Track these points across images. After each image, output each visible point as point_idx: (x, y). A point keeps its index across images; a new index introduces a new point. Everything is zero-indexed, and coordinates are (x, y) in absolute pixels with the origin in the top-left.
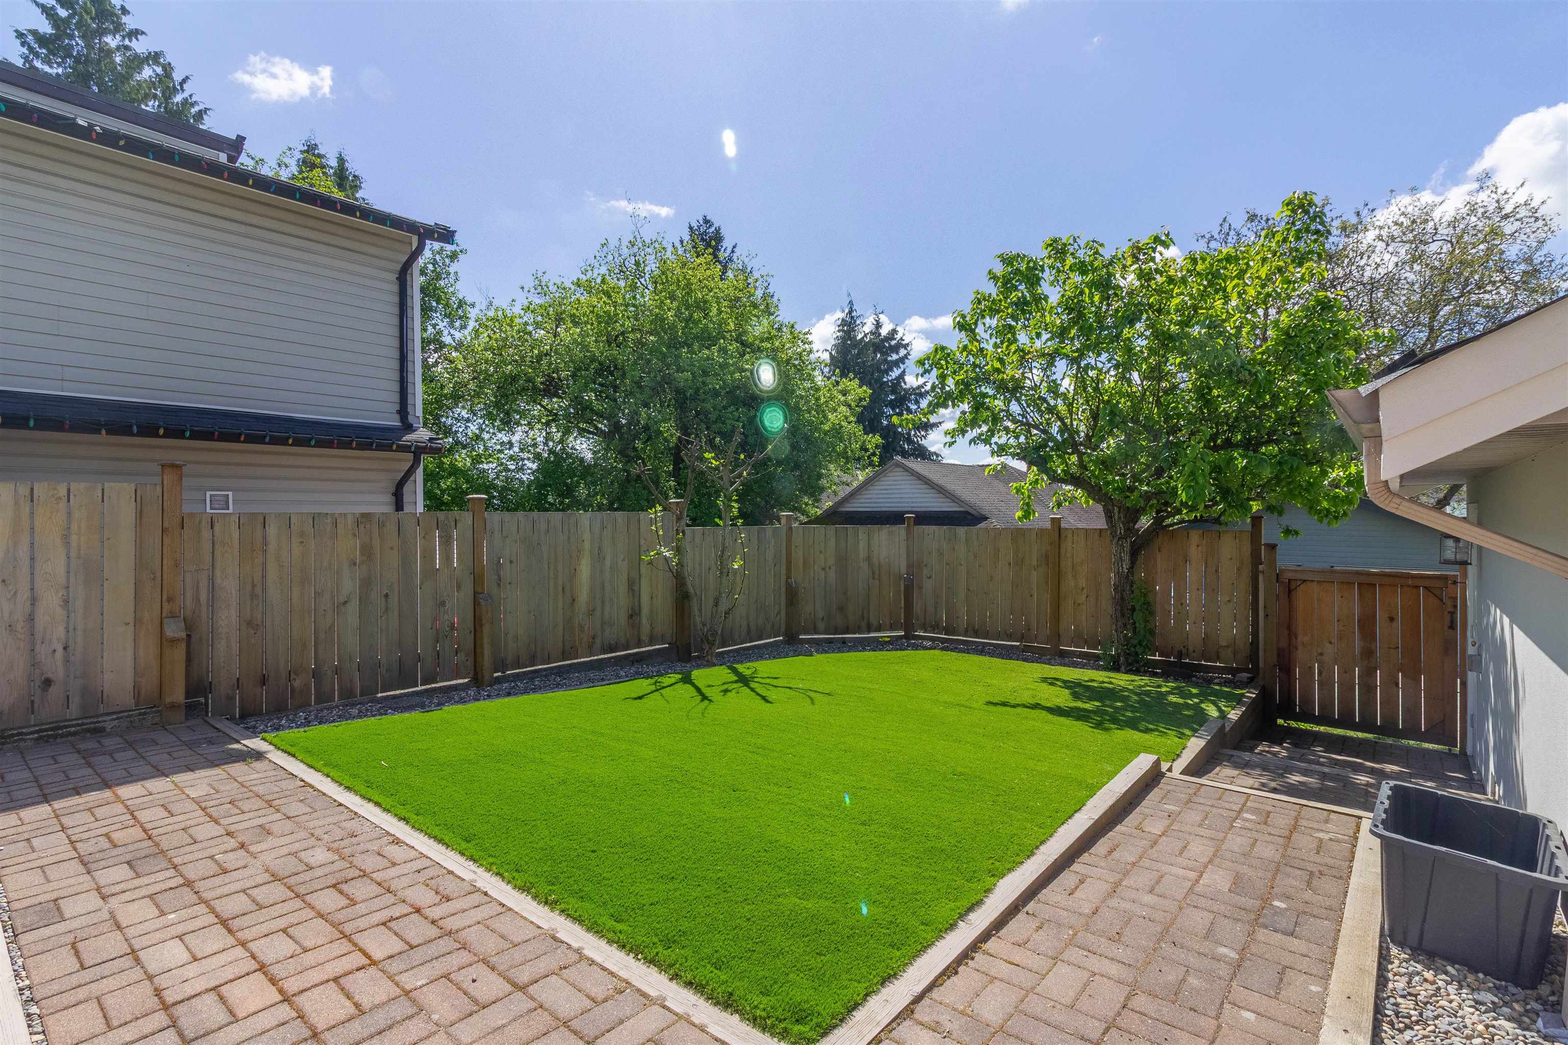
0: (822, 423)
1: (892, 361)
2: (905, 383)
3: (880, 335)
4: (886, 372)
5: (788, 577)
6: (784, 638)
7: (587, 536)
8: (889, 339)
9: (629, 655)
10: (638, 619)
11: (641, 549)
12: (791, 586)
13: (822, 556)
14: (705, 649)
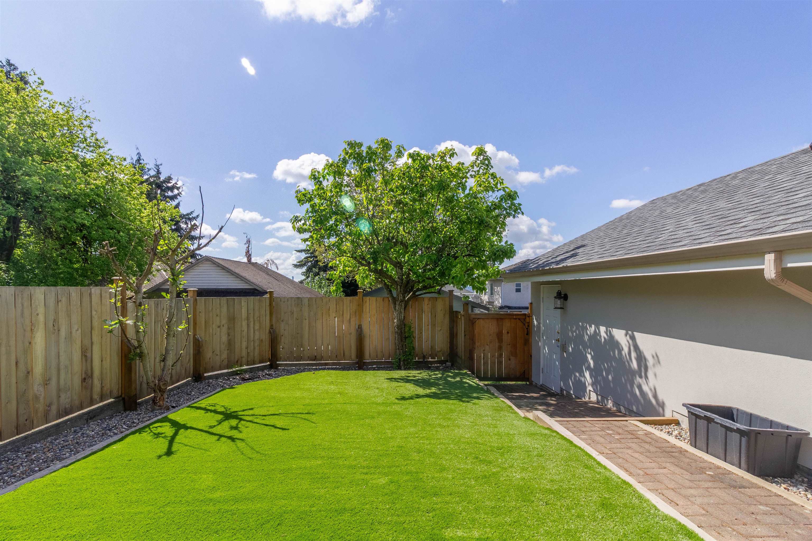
1: (168, 196)
2: (179, 211)
3: (160, 178)
5: (195, 335)
6: (192, 378)
7: (41, 310)
8: (166, 182)
9: (84, 414)
10: (90, 381)
11: (93, 322)
12: (199, 340)
13: (218, 318)
14: (157, 397)
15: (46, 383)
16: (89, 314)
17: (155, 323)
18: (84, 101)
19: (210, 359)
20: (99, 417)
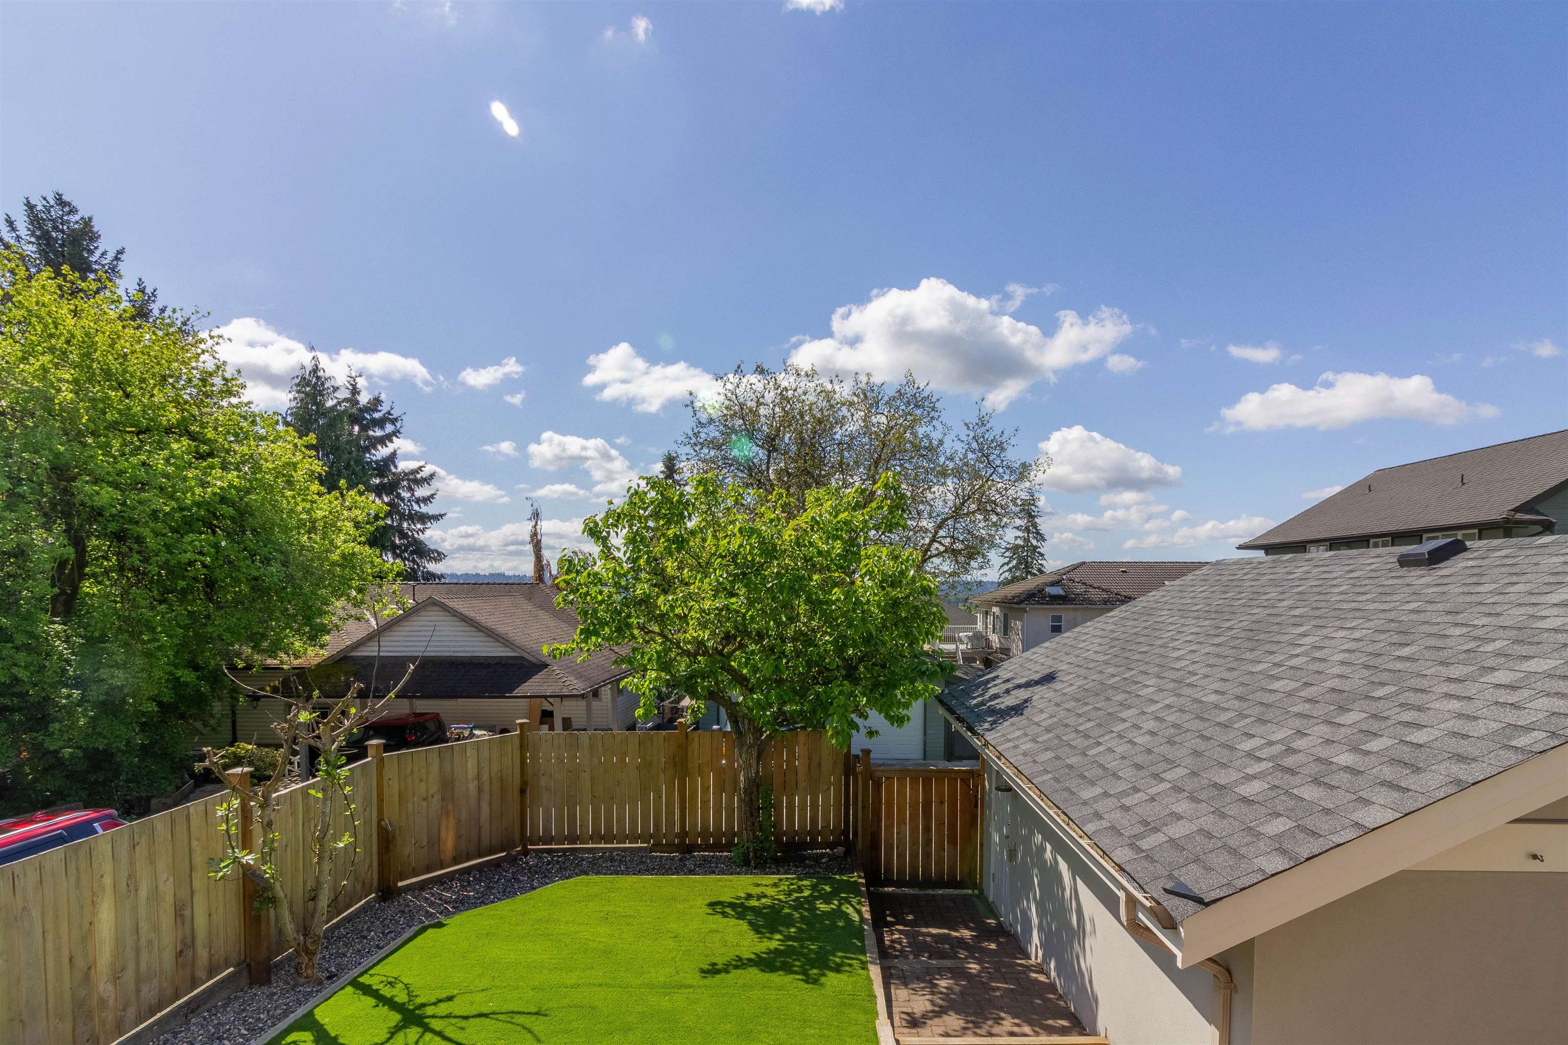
0: (327, 551)
1: (375, 438)
2: (396, 467)
3: (357, 402)
4: (367, 449)
5: (380, 819)
6: (377, 893)
7: (108, 867)
8: (371, 409)
9: (180, 1007)
10: (191, 954)
11: (194, 855)
12: (387, 830)
13: (423, 785)
14: (302, 963)
15: (116, 977)
16: (187, 849)
17: (303, 824)
18: (199, 315)
19: (409, 856)
20: (208, 1006)
